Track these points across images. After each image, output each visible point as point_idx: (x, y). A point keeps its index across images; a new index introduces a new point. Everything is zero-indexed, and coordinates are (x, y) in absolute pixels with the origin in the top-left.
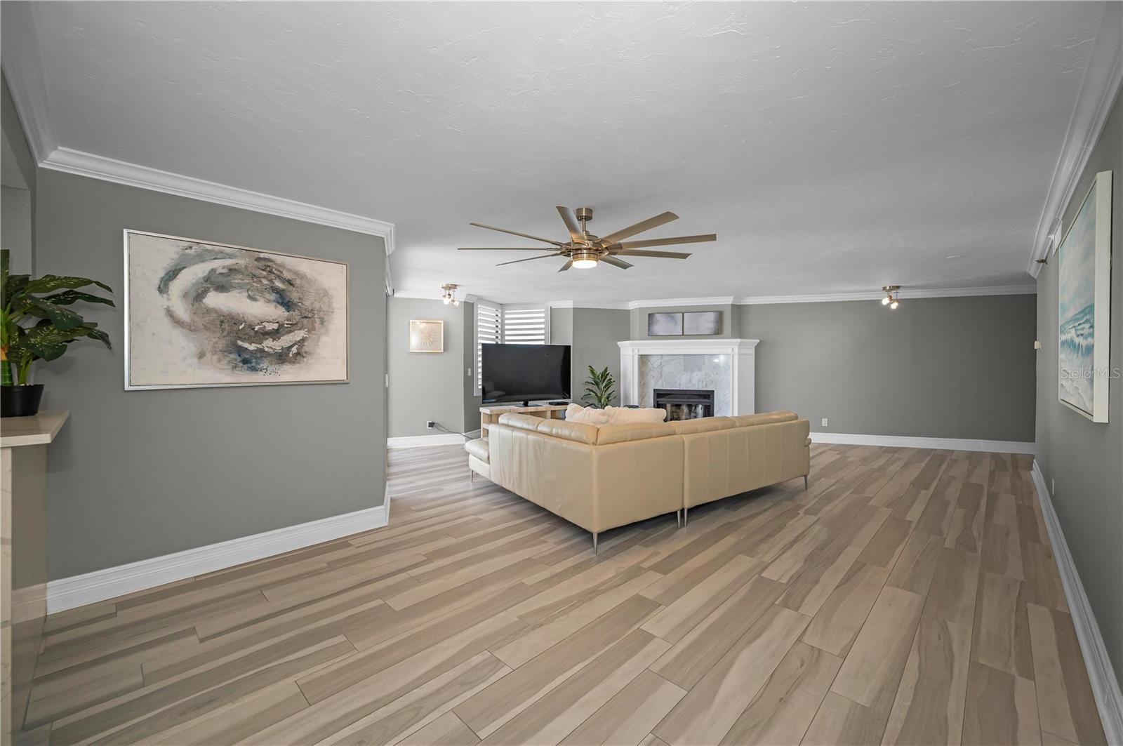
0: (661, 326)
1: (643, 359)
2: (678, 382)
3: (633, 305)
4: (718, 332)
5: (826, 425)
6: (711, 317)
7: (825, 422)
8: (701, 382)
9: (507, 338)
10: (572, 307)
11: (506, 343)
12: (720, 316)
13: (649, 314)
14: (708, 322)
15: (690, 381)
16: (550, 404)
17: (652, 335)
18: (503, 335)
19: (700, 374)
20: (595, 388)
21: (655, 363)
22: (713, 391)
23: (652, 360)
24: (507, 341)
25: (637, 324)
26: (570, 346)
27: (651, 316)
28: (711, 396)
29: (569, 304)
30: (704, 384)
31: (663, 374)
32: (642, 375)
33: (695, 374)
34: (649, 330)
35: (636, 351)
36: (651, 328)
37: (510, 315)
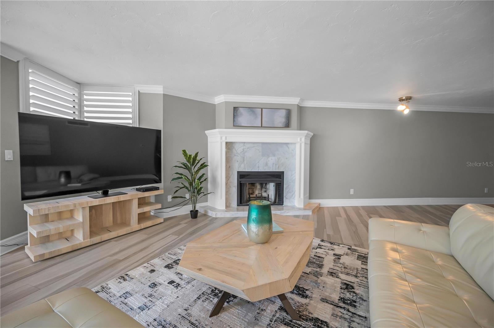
0: (244, 118)
1: (229, 145)
2: (257, 165)
3: (219, 100)
4: (287, 125)
5: (353, 194)
6: (283, 113)
7: (352, 192)
8: (274, 165)
9: (86, 115)
10: (162, 93)
11: (86, 120)
12: (289, 113)
13: (234, 108)
14: (280, 117)
15: (267, 165)
16: (137, 190)
17: (236, 126)
18: (81, 111)
19: (273, 158)
20: (185, 172)
21: (238, 149)
22: (283, 172)
23: (236, 146)
24: (87, 117)
25: (223, 116)
26: (160, 131)
27: (235, 109)
28: (282, 176)
29: (159, 90)
30: (277, 166)
31: (245, 158)
32: (228, 160)
33: (270, 159)
34: (234, 121)
35: (224, 138)
36: (236, 120)
37: (89, 96)
